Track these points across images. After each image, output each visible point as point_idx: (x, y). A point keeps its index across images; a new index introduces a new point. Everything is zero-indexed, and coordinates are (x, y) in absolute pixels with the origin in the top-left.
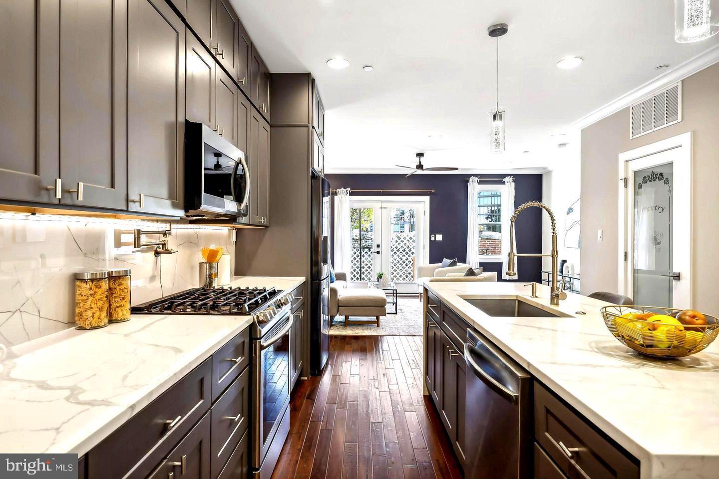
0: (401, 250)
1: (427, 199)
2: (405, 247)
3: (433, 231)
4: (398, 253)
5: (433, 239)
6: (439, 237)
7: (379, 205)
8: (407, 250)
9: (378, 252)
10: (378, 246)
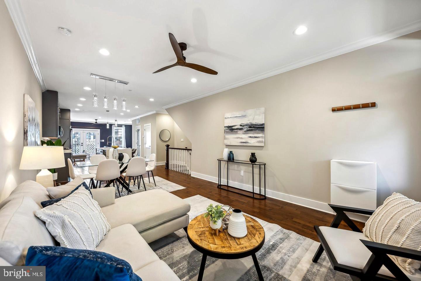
0: (90, 145)
1: (99, 130)
2: (92, 144)
3: (101, 139)
4: (89, 146)
5: (101, 141)
6: (103, 141)
7: (82, 131)
8: (92, 145)
9: (82, 145)
10: (82, 143)
